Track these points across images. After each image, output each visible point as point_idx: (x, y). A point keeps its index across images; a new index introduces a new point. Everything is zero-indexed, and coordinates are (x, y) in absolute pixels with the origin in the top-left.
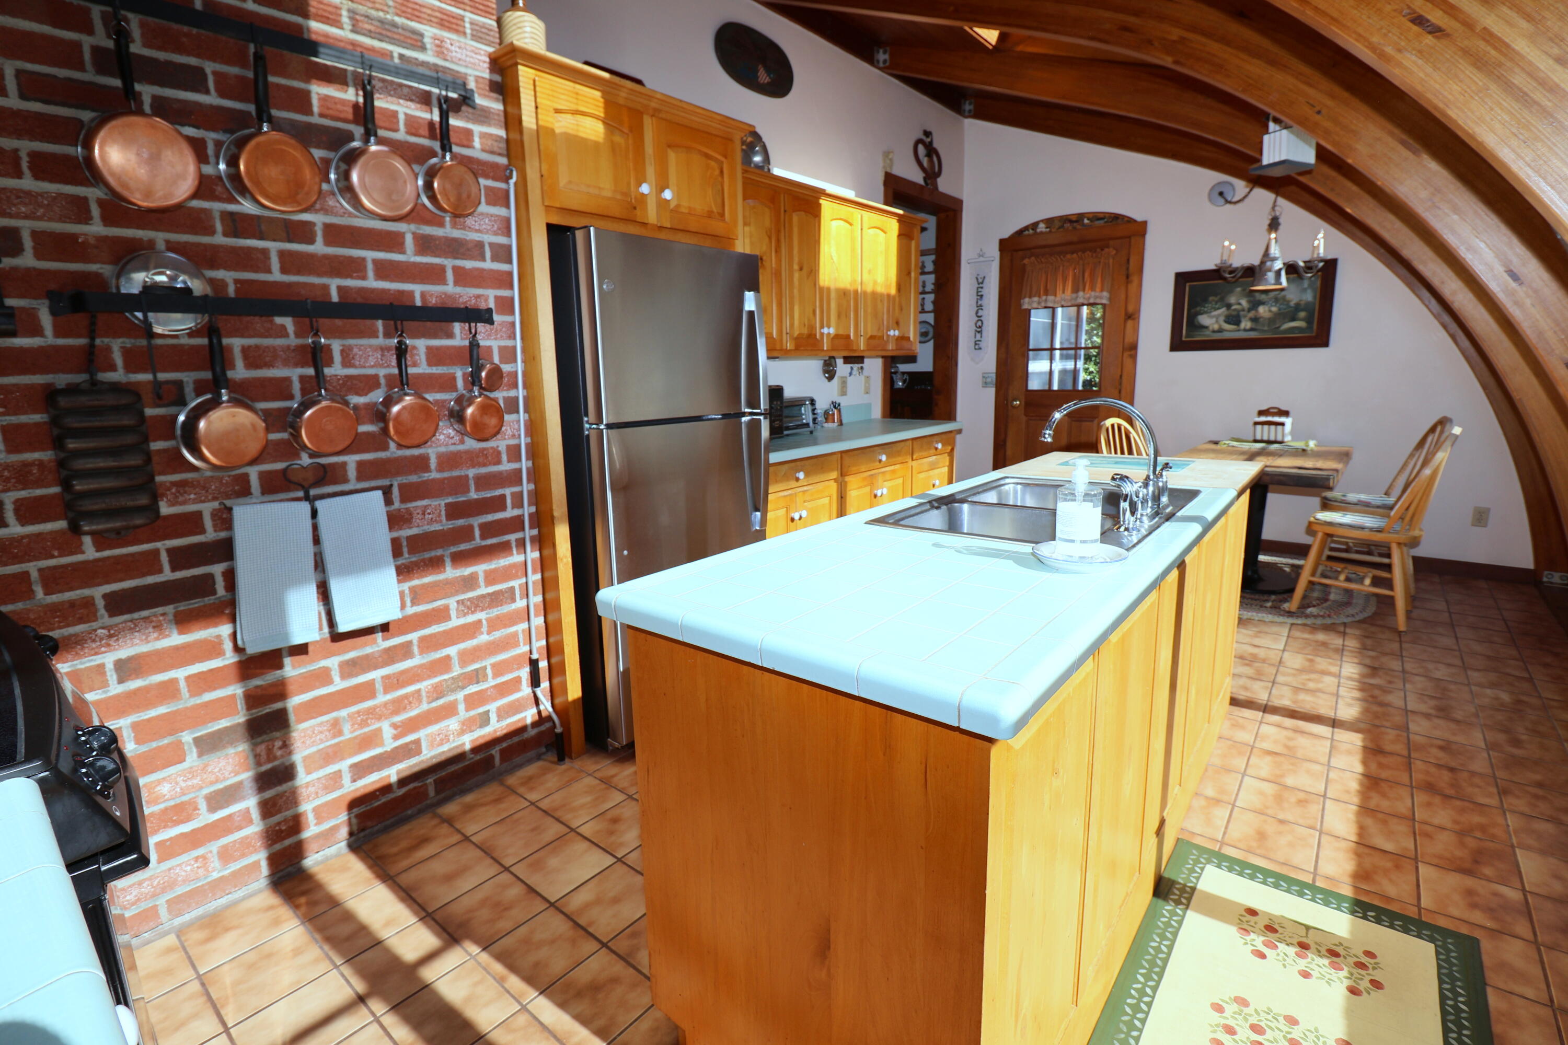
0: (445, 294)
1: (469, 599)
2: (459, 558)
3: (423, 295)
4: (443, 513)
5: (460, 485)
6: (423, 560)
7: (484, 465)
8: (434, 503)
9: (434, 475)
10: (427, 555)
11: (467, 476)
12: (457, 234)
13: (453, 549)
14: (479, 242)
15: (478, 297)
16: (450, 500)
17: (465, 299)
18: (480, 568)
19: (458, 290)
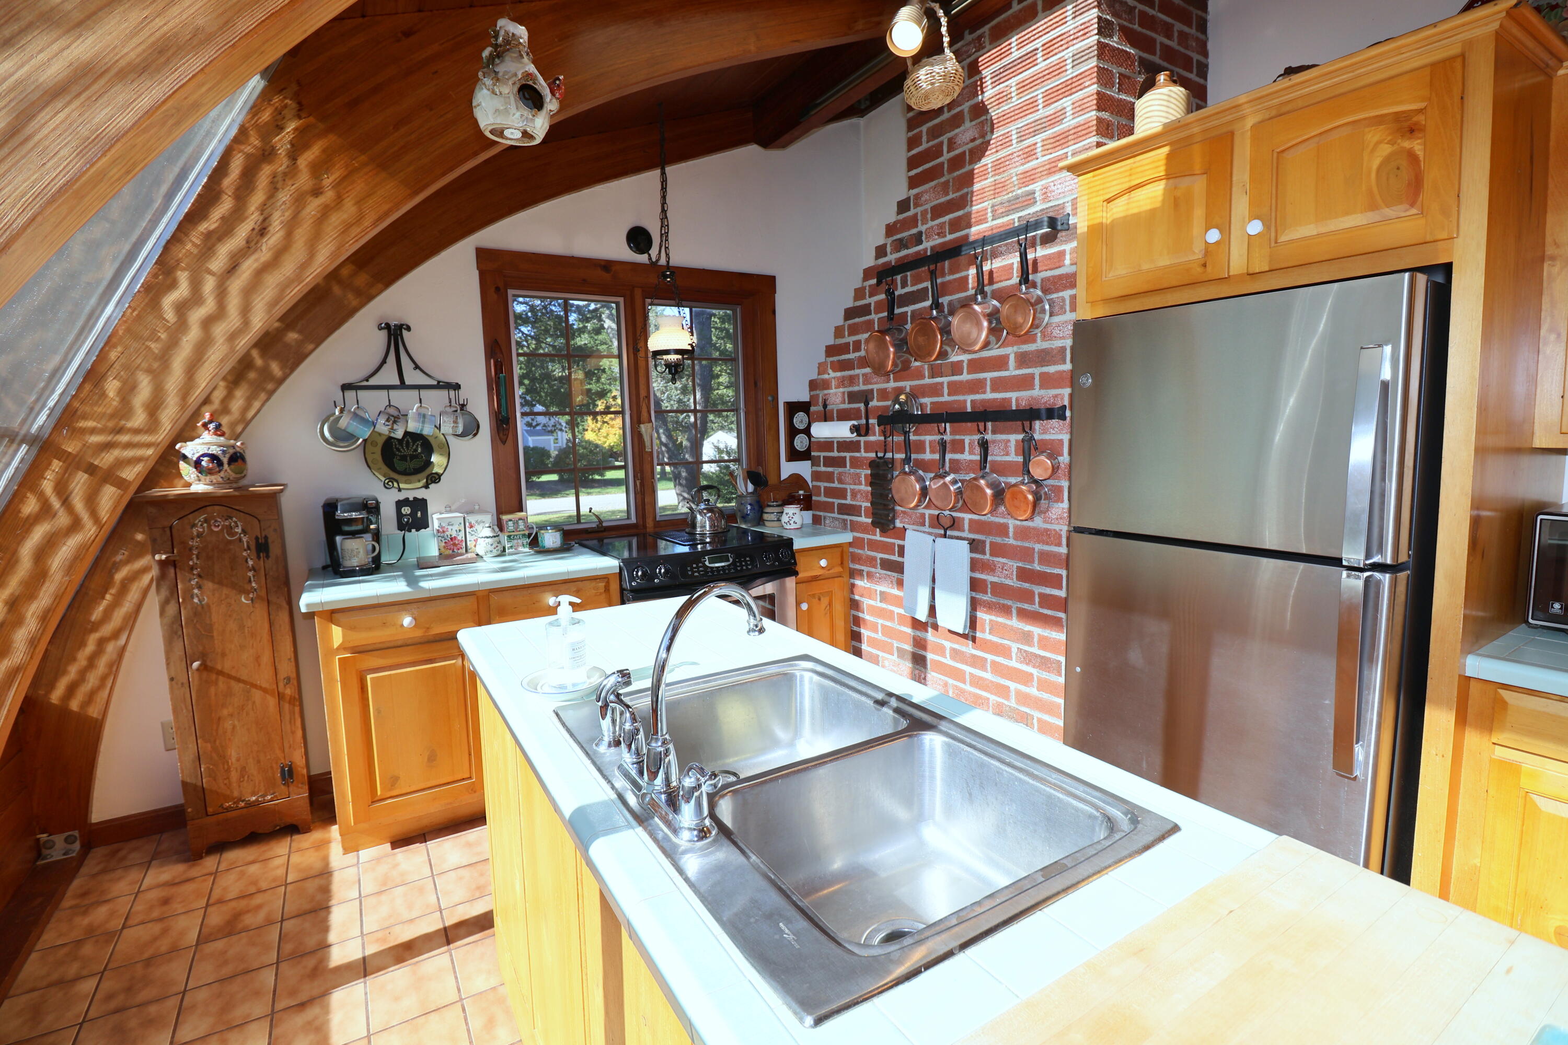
0: (1032, 397)
1: (1025, 651)
2: (1023, 615)
3: (1017, 400)
4: (1015, 573)
5: (1026, 554)
6: (999, 603)
7: (1047, 544)
8: (1010, 563)
9: (1011, 541)
10: (1002, 601)
11: (1034, 549)
12: (1045, 345)
13: (1020, 605)
14: (1062, 347)
15: (1056, 396)
16: (1020, 565)
17: (1046, 399)
18: (1037, 631)
19: (1043, 392)
